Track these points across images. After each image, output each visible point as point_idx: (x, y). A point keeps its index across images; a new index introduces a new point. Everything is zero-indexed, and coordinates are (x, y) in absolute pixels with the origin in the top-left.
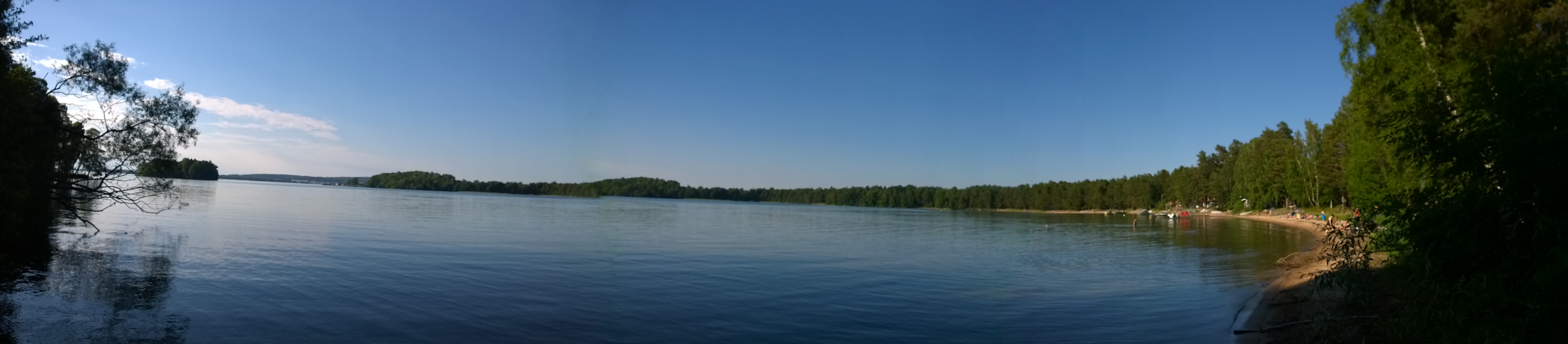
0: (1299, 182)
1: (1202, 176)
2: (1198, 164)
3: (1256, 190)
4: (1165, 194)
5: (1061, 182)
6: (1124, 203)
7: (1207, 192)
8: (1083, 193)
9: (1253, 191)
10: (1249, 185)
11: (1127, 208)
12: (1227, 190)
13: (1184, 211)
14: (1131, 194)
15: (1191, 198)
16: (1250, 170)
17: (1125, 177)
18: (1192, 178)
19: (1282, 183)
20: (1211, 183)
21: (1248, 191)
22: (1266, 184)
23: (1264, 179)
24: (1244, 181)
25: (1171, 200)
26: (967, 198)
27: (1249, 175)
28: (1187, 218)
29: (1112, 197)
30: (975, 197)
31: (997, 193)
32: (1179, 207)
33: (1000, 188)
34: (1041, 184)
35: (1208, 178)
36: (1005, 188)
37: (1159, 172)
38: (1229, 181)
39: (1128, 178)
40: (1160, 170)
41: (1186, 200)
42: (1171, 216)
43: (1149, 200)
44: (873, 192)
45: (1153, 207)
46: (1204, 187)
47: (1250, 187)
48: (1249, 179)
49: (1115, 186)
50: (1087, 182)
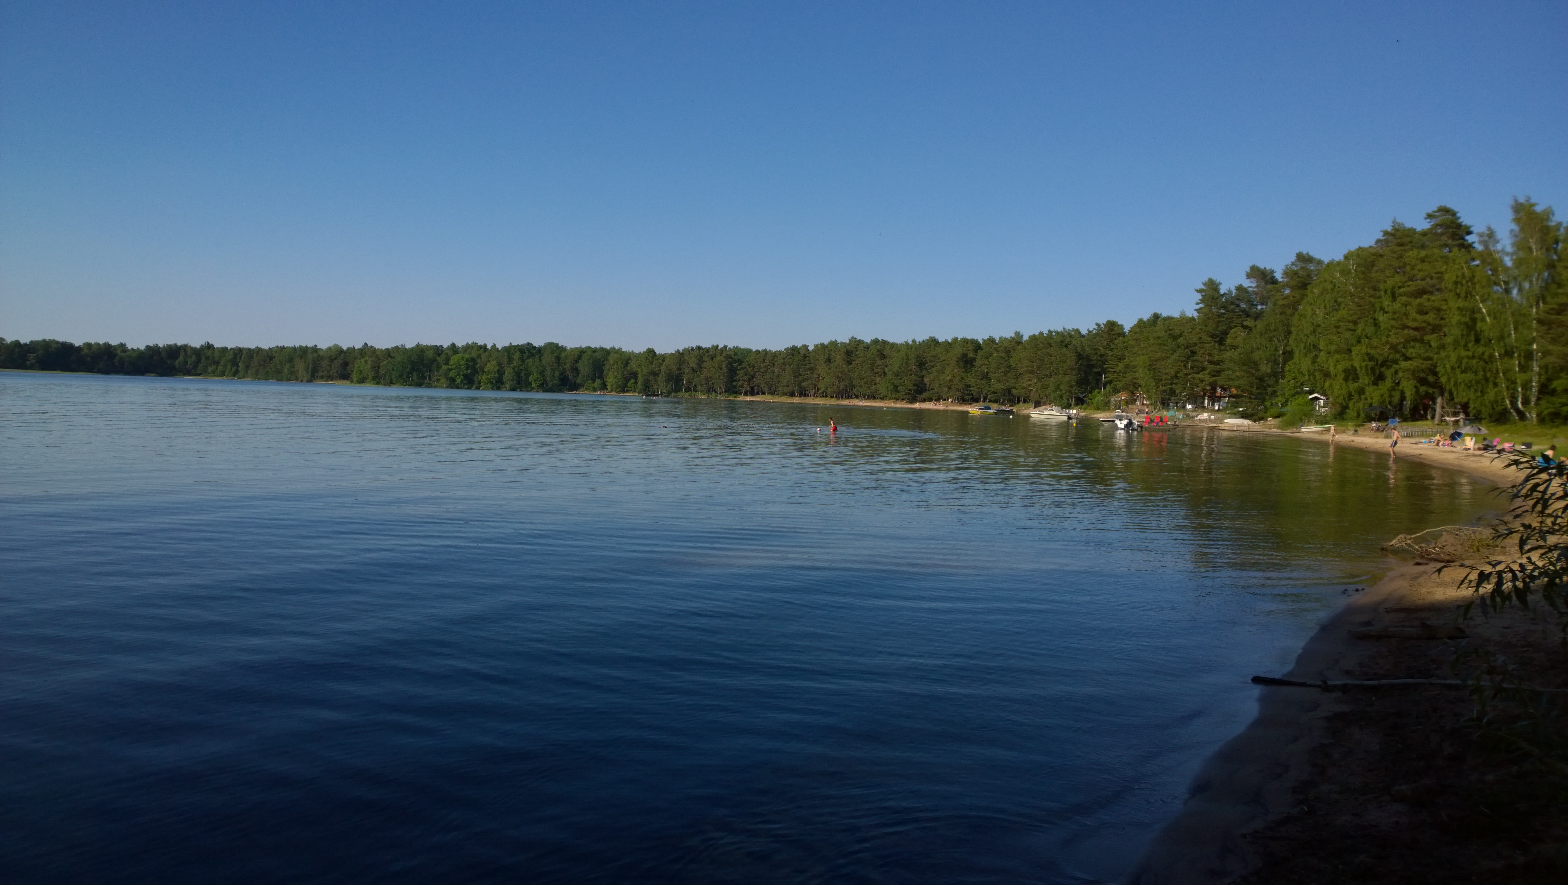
0: (1481, 358)
1: (1205, 338)
2: (1199, 311)
3: (1351, 374)
4: (1111, 376)
5: (876, 341)
6: (1013, 391)
7: (1218, 373)
8: (921, 365)
9: (1341, 377)
10: (1331, 362)
11: (1019, 402)
12: (1269, 370)
13: (1156, 414)
14: (1031, 372)
15: (1174, 386)
16: (1337, 327)
17: (1018, 334)
18: (1181, 340)
19: (1430, 359)
20: (1227, 355)
21: (1327, 375)
22: (1380, 362)
23: (1375, 348)
24: (1320, 350)
25: (1125, 389)
26: (676, 372)
27: (1335, 338)
28: (1162, 431)
29: (986, 377)
30: (694, 371)
31: (741, 362)
32: (1143, 404)
33: (749, 351)
34: (834, 344)
35: (1221, 342)
36: (758, 352)
37: (1098, 325)
38: (1276, 349)
39: (1026, 338)
40: (1103, 321)
41: (1164, 391)
42: (1121, 424)
43: (1071, 387)
44: (467, 356)
45: (1080, 402)
46: (1210, 362)
47: (1335, 366)
48: (1333, 348)
49: (995, 355)
50: (933, 342)
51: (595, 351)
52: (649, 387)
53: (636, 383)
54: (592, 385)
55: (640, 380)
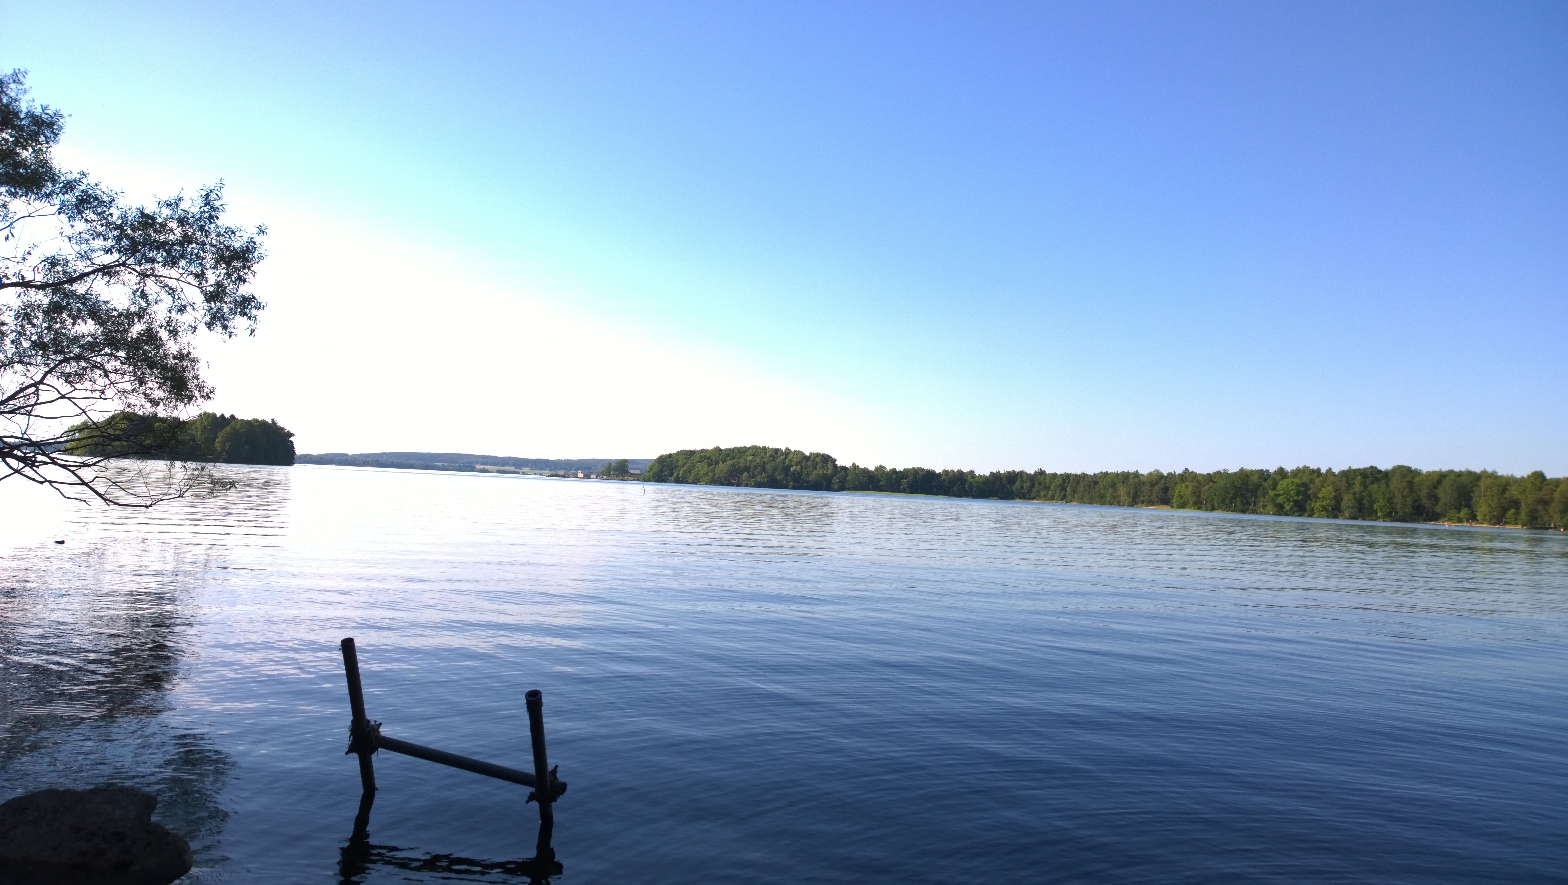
51: (1460, 475)
52: (1536, 519)
53: (1518, 513)
54: (1457, 515)
55: (1524, 511)
